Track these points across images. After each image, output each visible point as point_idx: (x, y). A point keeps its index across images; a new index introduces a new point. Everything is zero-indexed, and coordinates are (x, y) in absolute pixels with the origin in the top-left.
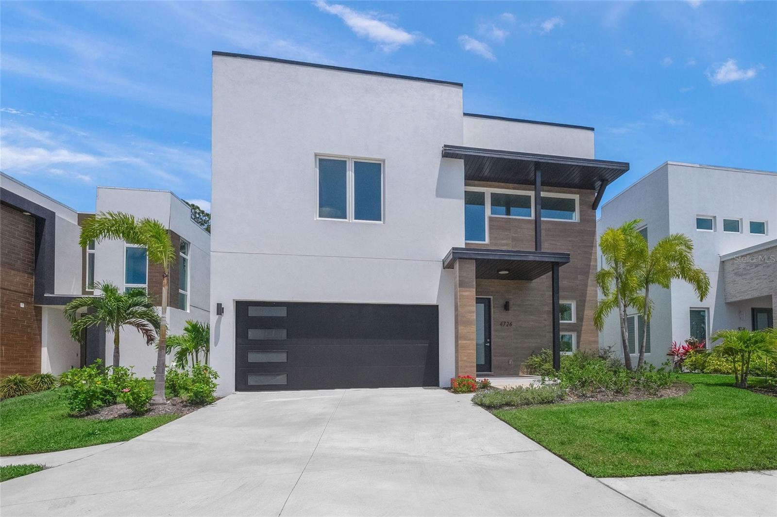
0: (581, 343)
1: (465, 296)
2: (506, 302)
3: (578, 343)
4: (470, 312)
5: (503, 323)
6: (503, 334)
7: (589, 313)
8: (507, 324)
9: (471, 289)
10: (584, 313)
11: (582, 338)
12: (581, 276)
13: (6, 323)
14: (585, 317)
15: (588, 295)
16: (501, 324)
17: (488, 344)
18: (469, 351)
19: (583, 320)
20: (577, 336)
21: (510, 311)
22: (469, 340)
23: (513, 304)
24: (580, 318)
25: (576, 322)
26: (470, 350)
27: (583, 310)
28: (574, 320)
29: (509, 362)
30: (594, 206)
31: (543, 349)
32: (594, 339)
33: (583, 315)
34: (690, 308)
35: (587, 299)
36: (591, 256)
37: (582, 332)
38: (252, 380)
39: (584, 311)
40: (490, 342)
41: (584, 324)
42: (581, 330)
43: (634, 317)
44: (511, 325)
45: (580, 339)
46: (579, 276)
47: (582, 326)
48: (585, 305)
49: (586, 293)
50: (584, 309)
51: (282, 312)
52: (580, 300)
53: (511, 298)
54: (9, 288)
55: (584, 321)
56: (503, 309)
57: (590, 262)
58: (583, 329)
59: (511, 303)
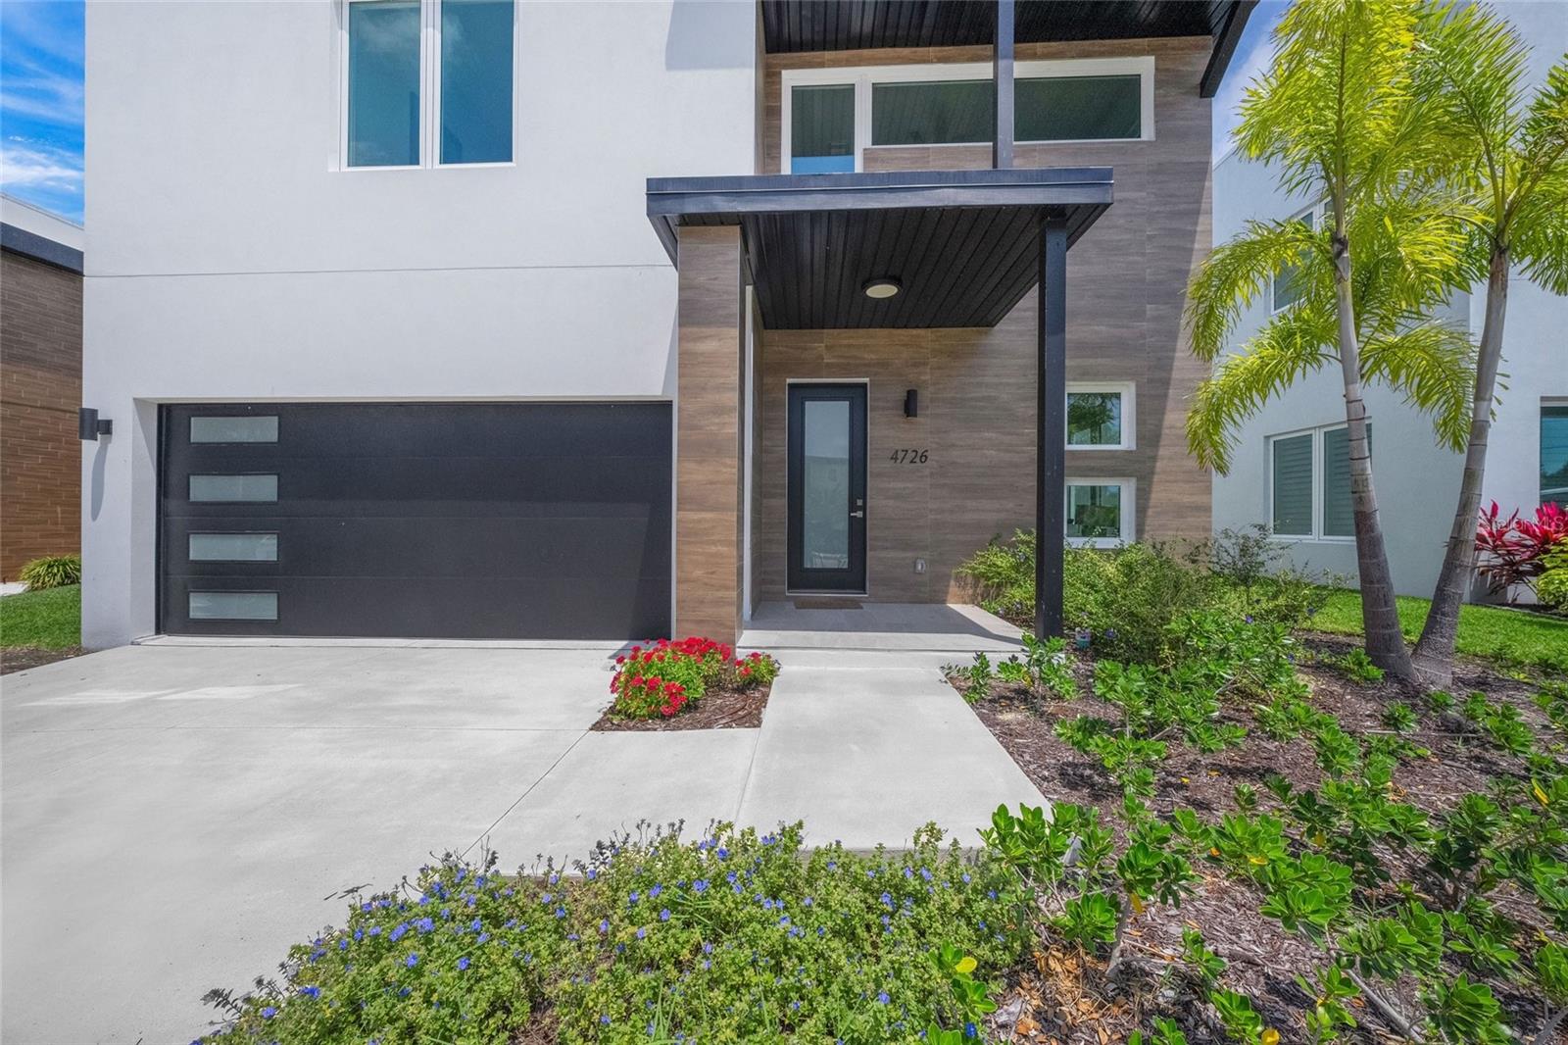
0: (1150, 512)
1: (702, 354)
2: (909, 392)
3: (1141, 510)
4: (719, 410)
5: (901, 455)
6: (900, 485)
7: (1178, 419)
8: (911, 455)
9: (725, 330)
10: (1161, 420)
11: (1154, 496)
12: (1153, 306)
13: (64, 468)
14: (1165, 431)
15: (1176, 364)
16: (894, 458)
17: (860, 514)
18: (713, 549)
19: (1158, 441)
20: (1138, 489)
21: (919, 419)
22: (713, 509)
23: (932, 400)
24: (1150, 435)
25: (1134, 448)
26: (714, 543)
27: (1161, 412)
28: (1127, 442)
29: (915, 567)
30: (1208, 86)
31: (1019, 531)
32: (1194, 499)
33: (1159, 426)
34: (1543, 399)
35: (1175, 375)
36: (1193, 242)
37: (1156, 478)
38: (200, 606)
39: (1163, 413)
40: (864, 508)
41: (1162, 452)
42: (1153, 473)
43: (1311, 435)
44: (924, 457)
45: (1147, 499)
46: (1148, 306)
47: (1154, 459)
48: (1166, 396)
49: (1172, 359)
50: (1164, 408)
51: (266, 431)
52: (1150, 381)
53: (925, 381)
54: (72, 409)
55: (1162, 443)
56: (902, 412)
57: (1189, 262)
58: (1158, 470)
59: (924, 396)
